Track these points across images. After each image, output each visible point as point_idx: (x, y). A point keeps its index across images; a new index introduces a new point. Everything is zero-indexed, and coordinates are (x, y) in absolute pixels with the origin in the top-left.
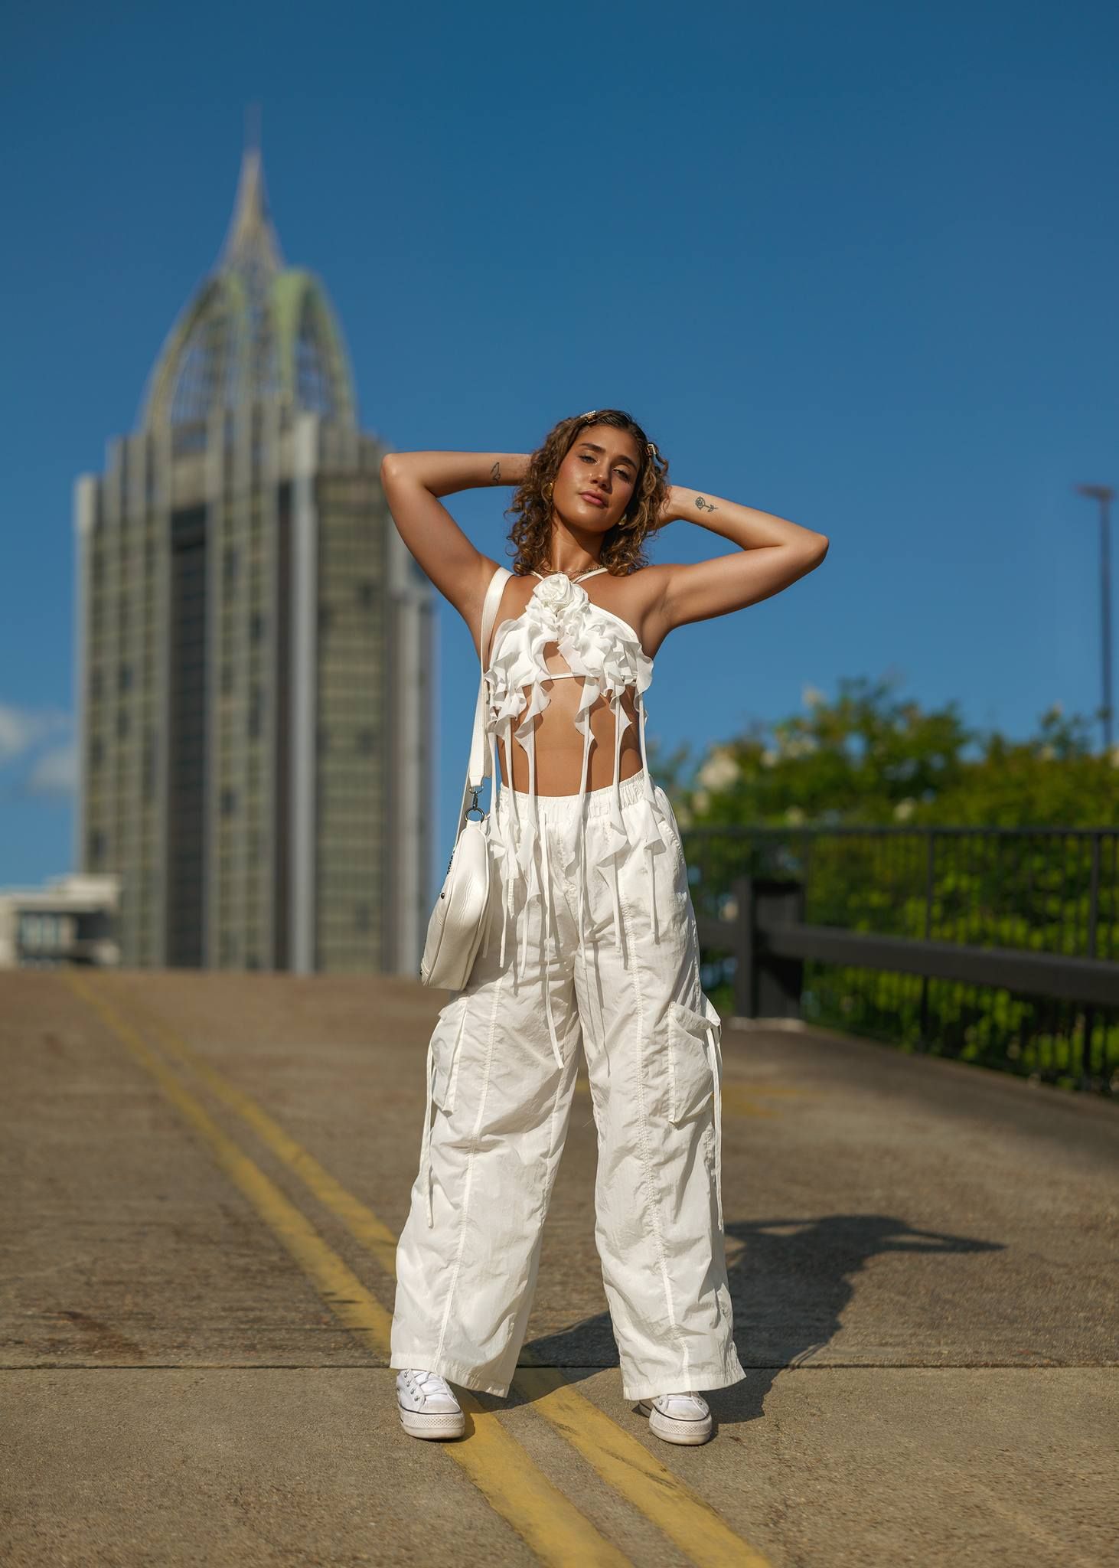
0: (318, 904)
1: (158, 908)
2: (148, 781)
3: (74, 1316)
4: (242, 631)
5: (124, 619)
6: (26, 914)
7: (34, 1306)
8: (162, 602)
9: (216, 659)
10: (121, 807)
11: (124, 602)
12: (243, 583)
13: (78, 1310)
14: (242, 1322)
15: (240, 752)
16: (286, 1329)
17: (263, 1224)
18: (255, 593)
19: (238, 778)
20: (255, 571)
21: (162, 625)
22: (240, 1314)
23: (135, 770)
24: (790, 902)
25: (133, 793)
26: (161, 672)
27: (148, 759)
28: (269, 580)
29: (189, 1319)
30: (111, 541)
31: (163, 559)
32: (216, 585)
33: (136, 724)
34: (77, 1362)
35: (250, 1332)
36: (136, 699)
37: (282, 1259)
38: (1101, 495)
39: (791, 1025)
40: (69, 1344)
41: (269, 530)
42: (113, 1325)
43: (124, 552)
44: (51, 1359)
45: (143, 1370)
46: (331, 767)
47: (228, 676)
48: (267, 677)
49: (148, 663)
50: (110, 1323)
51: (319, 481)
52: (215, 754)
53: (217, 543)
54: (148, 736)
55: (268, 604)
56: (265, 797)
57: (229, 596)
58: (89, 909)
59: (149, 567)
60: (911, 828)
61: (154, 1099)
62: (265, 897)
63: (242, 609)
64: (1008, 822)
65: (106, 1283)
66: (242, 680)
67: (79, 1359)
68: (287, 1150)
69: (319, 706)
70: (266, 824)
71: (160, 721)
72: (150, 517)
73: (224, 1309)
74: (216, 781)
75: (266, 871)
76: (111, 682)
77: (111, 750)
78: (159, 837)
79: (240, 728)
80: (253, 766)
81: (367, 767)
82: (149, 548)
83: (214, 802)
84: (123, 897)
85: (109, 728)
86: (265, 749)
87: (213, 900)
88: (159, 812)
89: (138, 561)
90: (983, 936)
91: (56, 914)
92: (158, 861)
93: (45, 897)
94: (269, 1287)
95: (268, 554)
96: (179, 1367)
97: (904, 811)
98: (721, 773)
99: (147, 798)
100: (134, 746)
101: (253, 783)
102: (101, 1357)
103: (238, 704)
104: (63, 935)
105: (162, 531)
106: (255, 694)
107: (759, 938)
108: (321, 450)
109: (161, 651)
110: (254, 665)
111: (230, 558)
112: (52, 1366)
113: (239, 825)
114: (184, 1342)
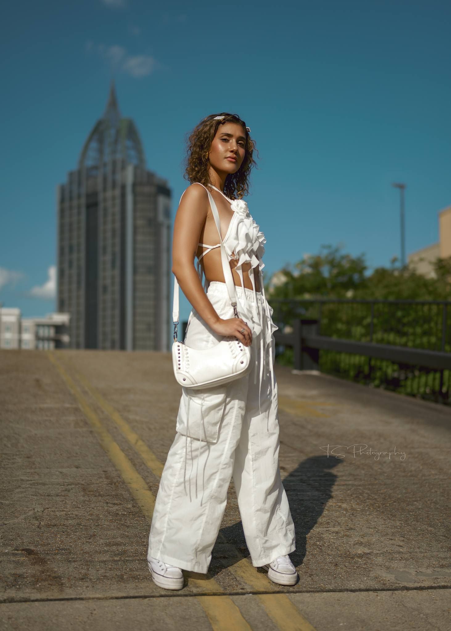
0: (134, 323)
1: (82, 323)
2: (79, 283)
3: (29, 552)
4: (109, 234)
5: (71, 230)
6: (39, 325)
7: (9, 545)
8: (83, 225)
9: (101, 244)
10: (70, 291)
11: (71, 224)
12: (110, 218)
13: (32, 548)
14: (116, 555)
15: (109, 273)
16: (138, 560)
17: (123, 482)
18: (114, 222)
19: (108, 282)
20: (113, 215)
21: (83, 232)
22: (114, 548)
23: (75, 279)
24: (314, 327)
25: (74, 286)
26: (83, 247)
27: (79, 275)
28: (118, 217)
29: (88, 553)
30: (67, 204)
31: (84, 210)
32: (101, 220)
33: (75, 264)
34: (26, 596)
35: (120, 563)
36: (75, 256)
37: (134, 506)
38: (401, 187)
39: (315, 373)
40: (24, 578)
41: (118, 201)
42: (49, 559)
43: (71, 208)
44: (12, 593)
45: (63, 602)
46: (139, 278)
47: (105, 248)
48: (118, 249)
49: (79, 245)
50: (48, 557)
51: (134, 185)
52: (101, 274)
53: (101, 206)
54: (79, 267)
55: (118, 225)
56: (117, 288)
57: (105, 223)
58: (60, 324)
59: (79, 213)
60: (353, 300)
61: (77, 410)
62: (117, 320)
63: (109, 226)
64: (391, 299)
65: (48, 526)
66: (109, 250)
67: (27, 593)
68: (132, 437)
69: (135, 258)
70: (117, 296)
71: (83, 263)
72: (79, 196)
73: (107, 545)
74: (101, 283)
75: (117, 312)
76: (67, 250)
77: (67, 272)
78: (82, 301)
79: (109, 266)
80: (113, 277)
81: (151, 278)
82: (79, 207)
83: (100, 290)
84: (71, 320)
85: (66, 266)
86: (117, 272)
87: (100, 321)
88: (82, 292)
89: (75, 211)
90: (382, 340)
91: (49, 326)
92: (82, 308)
93: (44, 320)
94: (128, 527)
95: (118, 209)
96: (82, 599)
97: (350, 294)
98: (280, 280)
99: (79, 288)
100: (74, 271)
101: (113, 284)
102: (40, 590)
103: (108, 257)
104: (51, 332)
105: (83, 201)
106: (114, 254)
107: (303, 341)
108: (135, 175)
109: (83, 240)
110: (113, 245)
111: (105, 210)
112: (11, 600)
113: (108, 297)
114: (86, 574)
